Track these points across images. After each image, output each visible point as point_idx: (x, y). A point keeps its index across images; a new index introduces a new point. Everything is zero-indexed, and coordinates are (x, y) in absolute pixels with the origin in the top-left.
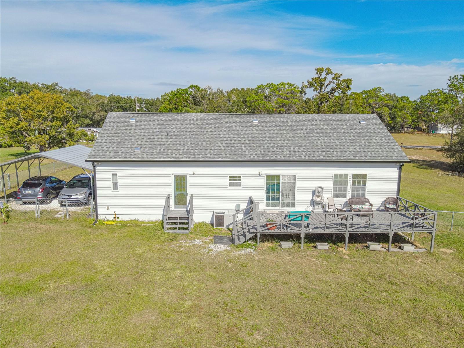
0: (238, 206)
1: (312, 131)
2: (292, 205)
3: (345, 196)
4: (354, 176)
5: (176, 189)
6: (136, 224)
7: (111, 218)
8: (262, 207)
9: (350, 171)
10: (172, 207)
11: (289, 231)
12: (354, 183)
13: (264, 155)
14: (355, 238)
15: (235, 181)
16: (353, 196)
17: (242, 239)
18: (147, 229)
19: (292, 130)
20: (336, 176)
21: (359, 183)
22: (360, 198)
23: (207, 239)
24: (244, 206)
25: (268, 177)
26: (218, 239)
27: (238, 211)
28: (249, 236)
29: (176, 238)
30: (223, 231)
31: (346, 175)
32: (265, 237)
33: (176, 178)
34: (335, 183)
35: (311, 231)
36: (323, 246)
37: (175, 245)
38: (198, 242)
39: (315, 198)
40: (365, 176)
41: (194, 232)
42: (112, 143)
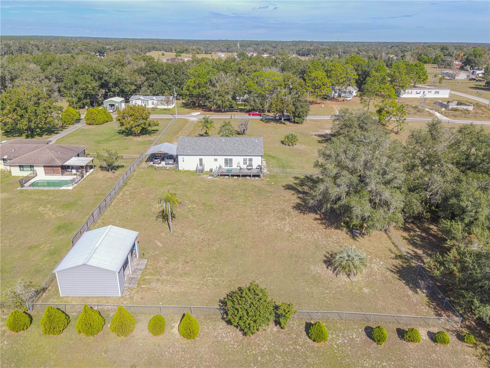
0: (217, 166)
1: (240, 144)
2: (232, 166)
3: (247, 164)
4: (249, 159)
5: (200, 162)
6: (189, 171)
7: (182, 169)
8: (223, 167)
9: (248, 158)
10: (199, 167)
11: (227, 174)
12: (249, 161)
13: (224, 153)
14: (243, 176)
15: (216, 160)
16: (249, 164)
17: (216, 176)
18: (192, 173)
19: (234, 144)
20: (244, 159)
21: (251, 161)
22: (251, 165)
23: (207, 175)
24: (218, 167)
25: (225, 159)
26: (211, 175)
27: (217, 168)
28: (217, 175)
29: (200, 175)
30: (212, 173)
31: (247, 159)
32: (221, 175)
33: (200, 159)
34: (244, 161)
35: (232, 174)
36: (236, 177)
37: (199, 177)
38: (205, 176)
39: (238, 165)
40: (252, 159)
41: (204, 174)
42: (182, 148)
